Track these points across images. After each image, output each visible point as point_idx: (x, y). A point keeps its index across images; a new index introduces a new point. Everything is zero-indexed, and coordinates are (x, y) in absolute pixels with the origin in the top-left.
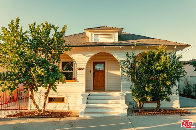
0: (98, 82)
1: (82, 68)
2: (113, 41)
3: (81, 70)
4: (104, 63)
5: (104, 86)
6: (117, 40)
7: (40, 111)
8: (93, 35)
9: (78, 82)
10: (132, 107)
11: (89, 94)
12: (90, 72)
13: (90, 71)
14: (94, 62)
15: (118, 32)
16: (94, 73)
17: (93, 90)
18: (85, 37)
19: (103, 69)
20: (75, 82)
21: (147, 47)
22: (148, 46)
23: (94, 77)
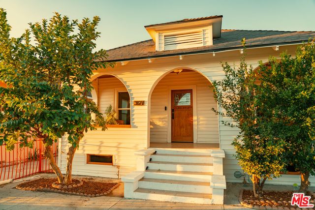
0: (180, 128)
1: (141, 102)
2: (201, 45)
3: (139, 105)
4: (191, 91)
5: (191, 135)
6: (209, 42)
7: (62, 179)
8: (163, 38)
9: (137, 127)
10: (242, 181)
11: (156, 152)
12: (166, 110)
13: (166, 107)
14: (172, 91)
15: (213, 24)
16: (173, 111)
17: (170, 142)
18: (152, 45)
19: (189, 104)
20: (130, 127)
21: (277, 49)
22: (278, 46)
23: (173, 118)
